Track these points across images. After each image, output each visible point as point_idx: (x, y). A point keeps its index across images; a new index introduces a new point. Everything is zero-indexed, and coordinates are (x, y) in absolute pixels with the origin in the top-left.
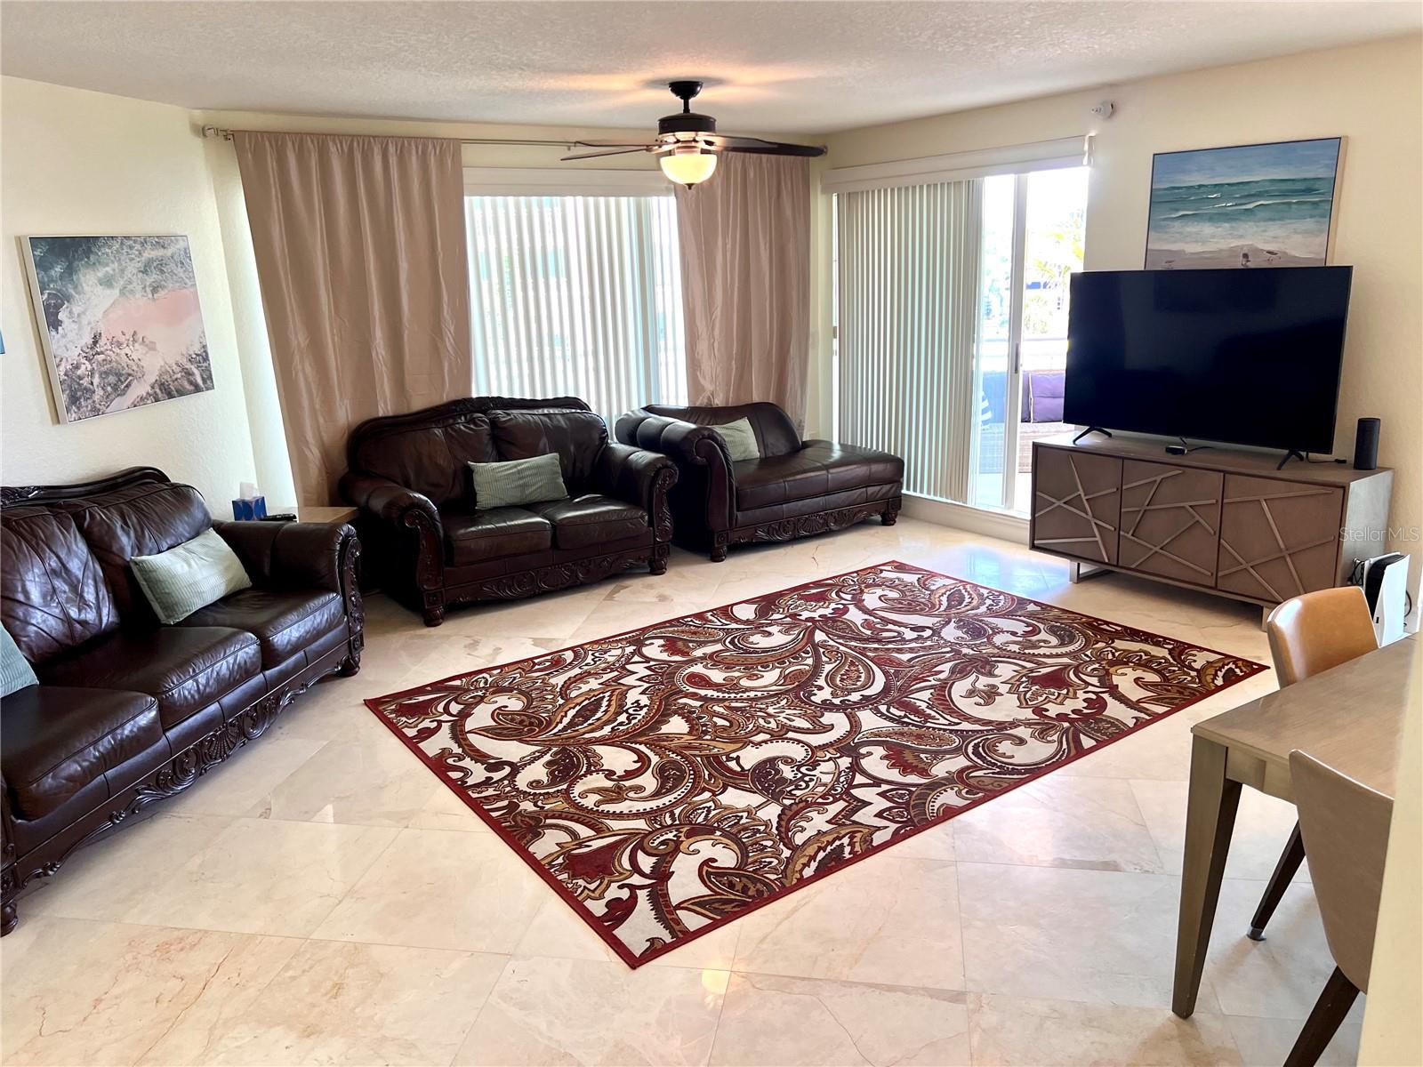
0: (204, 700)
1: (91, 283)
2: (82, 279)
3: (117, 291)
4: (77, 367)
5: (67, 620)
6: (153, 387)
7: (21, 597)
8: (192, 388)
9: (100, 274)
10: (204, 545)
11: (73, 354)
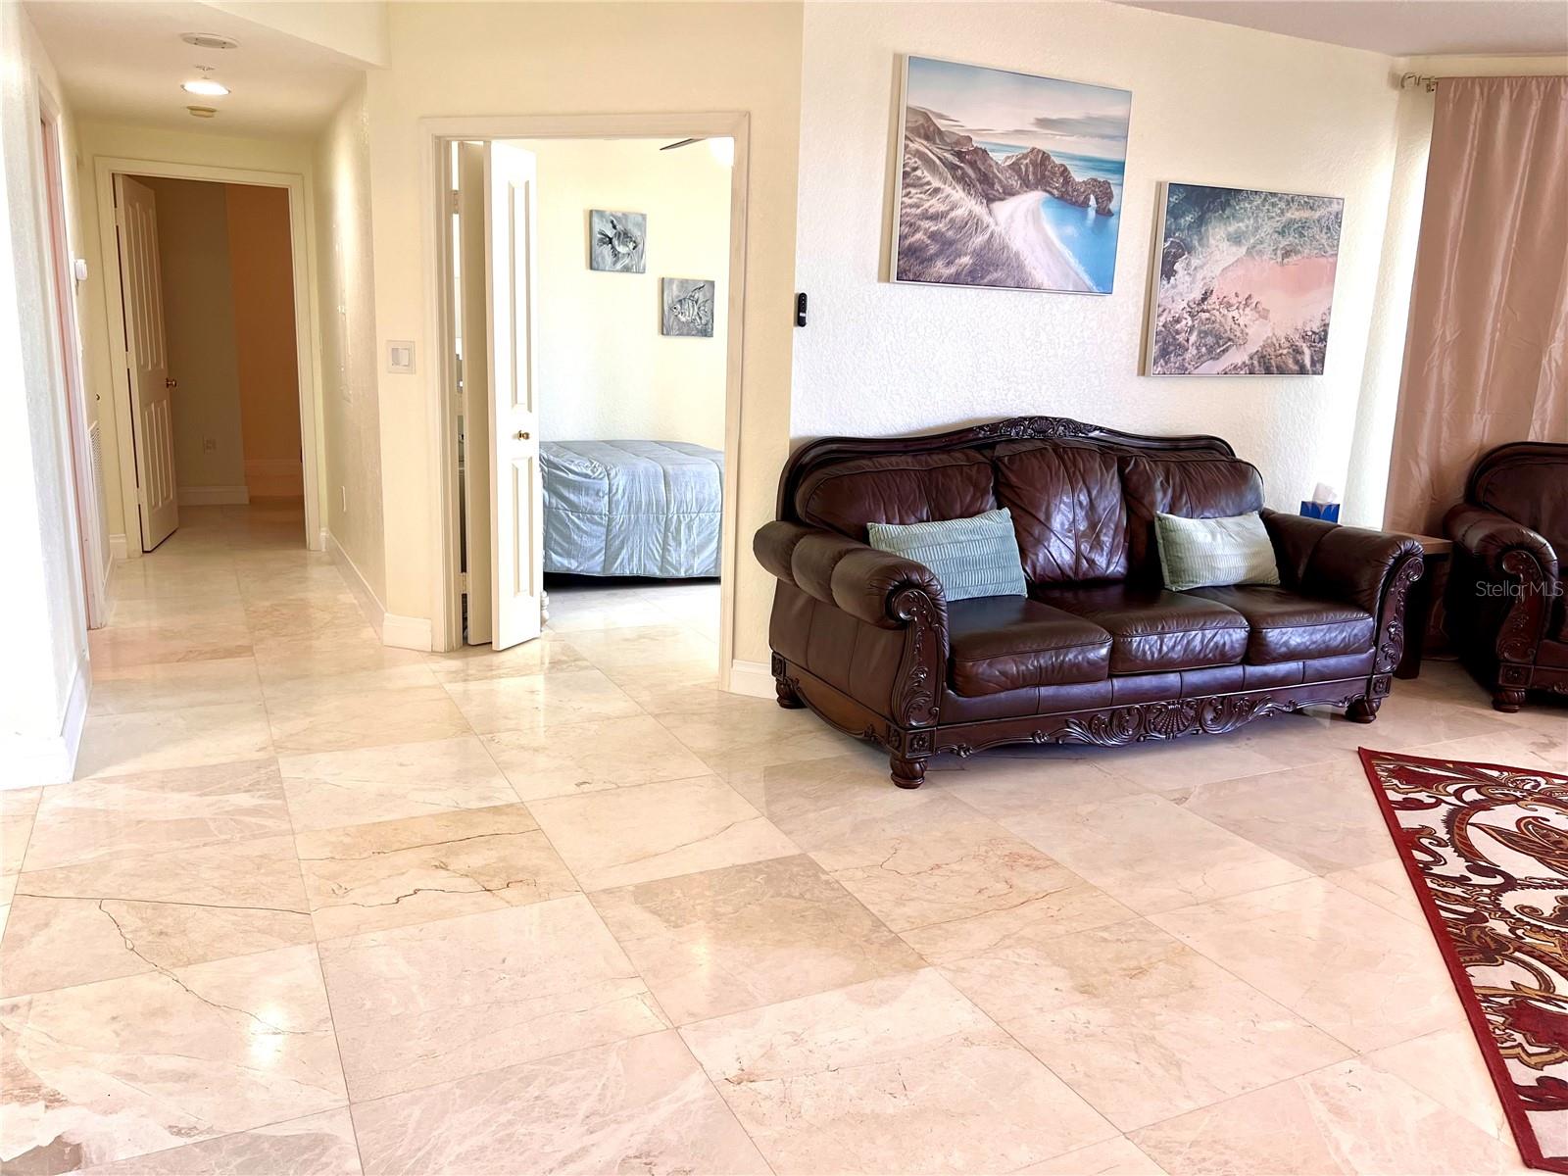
0: (1163, 666)
1: (1218, 237)
2: (1211, 231)
3: (1244, 250)
4: (1178, 321)
5: (1078, 555)
6: (1251, 358)
7: (1042, 517)
8: (1296, 368)
9: (1231, 229)
10: (1240, 525)
11: (1179, 307)
